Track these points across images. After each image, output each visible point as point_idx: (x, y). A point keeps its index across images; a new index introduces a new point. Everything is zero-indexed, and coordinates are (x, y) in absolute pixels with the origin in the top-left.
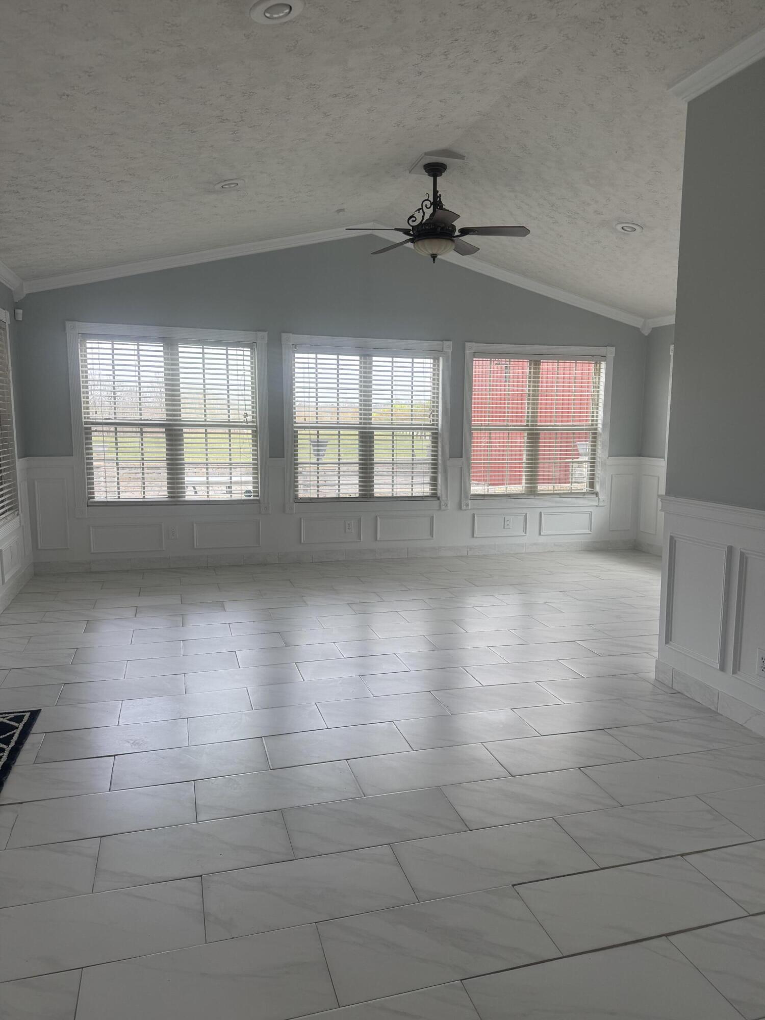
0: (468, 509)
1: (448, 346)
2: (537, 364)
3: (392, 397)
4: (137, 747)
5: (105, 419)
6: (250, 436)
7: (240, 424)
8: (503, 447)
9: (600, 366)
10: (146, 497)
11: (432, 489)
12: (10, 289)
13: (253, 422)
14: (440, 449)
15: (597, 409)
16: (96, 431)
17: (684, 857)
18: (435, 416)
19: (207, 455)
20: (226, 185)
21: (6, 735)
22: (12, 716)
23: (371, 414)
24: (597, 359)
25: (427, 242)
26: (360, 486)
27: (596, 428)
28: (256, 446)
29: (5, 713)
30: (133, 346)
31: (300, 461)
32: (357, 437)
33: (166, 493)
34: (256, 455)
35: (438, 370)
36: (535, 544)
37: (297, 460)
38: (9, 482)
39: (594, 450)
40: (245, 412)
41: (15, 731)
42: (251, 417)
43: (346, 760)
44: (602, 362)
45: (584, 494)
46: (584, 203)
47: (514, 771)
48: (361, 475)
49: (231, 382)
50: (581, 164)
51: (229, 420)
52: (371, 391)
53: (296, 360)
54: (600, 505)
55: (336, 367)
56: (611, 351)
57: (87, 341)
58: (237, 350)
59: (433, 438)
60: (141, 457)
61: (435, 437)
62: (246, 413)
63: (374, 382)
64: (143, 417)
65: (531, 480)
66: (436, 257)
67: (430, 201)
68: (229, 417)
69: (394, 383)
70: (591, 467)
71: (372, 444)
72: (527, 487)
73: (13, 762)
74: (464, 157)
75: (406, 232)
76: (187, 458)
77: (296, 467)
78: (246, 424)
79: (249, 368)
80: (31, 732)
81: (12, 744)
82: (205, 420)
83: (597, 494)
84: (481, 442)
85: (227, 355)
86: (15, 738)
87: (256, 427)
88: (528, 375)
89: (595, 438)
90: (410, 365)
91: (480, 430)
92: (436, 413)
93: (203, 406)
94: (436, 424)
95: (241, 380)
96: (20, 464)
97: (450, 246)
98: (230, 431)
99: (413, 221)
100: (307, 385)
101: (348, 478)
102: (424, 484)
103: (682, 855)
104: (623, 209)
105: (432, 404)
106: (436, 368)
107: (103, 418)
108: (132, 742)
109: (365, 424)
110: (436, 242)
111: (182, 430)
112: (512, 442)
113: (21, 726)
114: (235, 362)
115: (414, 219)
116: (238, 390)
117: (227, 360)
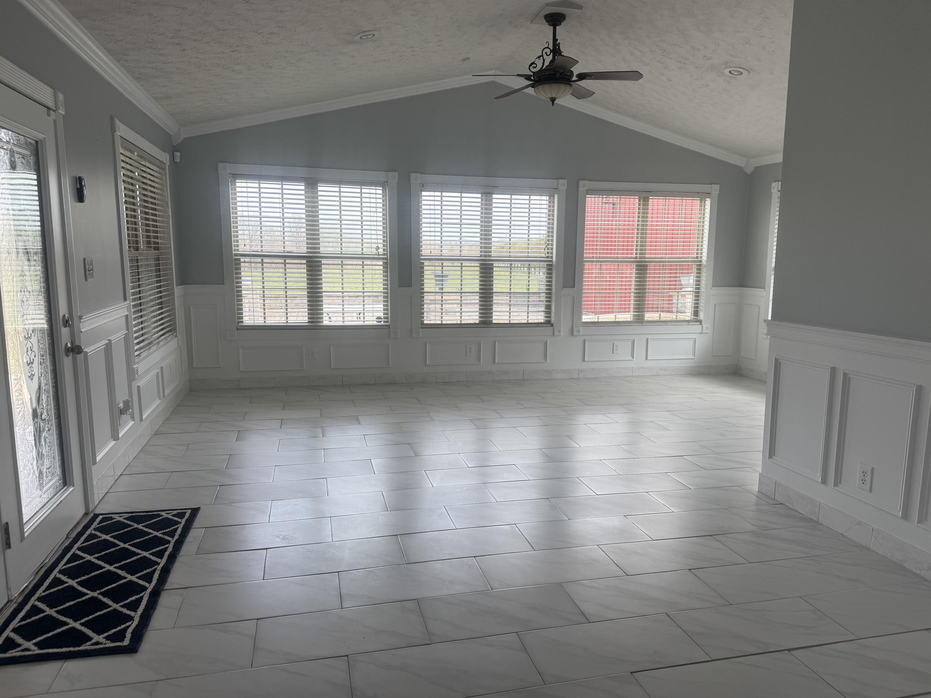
0: (580, 335)
1: (563, 184)
2: (645, 200)
3: (510, 232)
4: (286, 541)
5: (253, 251)
6: (382, 267)
7: (373, 256)
8: (614, 277)
9: (705, 203)
10: (289, 322)
11: (546, 317)
12: (169, 134)
13: (384, 254)
14: (554, 280)
15: (702, 242)
16: (245, 262)
17: (791, 652)
18: (550, 249)
19: (342, 284)
20: (363, 36)
21: (170, 529)
22: (175, 512)
23: (491, 248)
24: (703, 195)
25: (546, 87)
26: (480, 313)
27: (701, 260)
28: (387, 276)
29: (169, 510)
30: (276, 185)
31: (425, 290)
32: (478, 269)
33: (307, 318)
34: (387, 285)
35: (553, 206)
36: (642, 368)
37: (423, 289)
38: (167, 307)
39: (699, 281)
40: (377, 245)
41: (178, 526)
42: (382, 250)
43: (474, 557)
44: (707, 199)
45: (688, 321)
46: (694, 48)
47: (630, 571)
48: (481, 303)
49: (364, 218)
50: (693, 11)
51: (362, 253)
52: (491, 226)
53: (423, 198)
54: (704, 332)
55: (459, 204)
56: (715, 189)
57: (237, 181)
58: (370, 189)
59: (548, 269)
60: (285, 285)
61: (550, 268)
62: (378, 247)
63: (494, 218)
64: (287, 249)
65: (639, 308)
66: (555, 100)
67: (550, 49)
68: (362, 249)
69: (513, 218)
70: (696, 296)
71: (492, 275)
72: (635, 315)
73: (178, 552)
74: (582, 7)
75: (528, 77)
76: (325, 287)
77: (422, 295)
78: (378, 256)
79: (381, 205)
80: (193, 527)
81: (176, 537)
82: (341, 252)
83: (700, 322)
84: (592, 273)
85: (361, 193)
86: (179, 531)
87: (386, 259)
88: (637, 210)
89: (700, 269)
90: (527, 202)
91: (592, 262)
92: (550, 247)
93: (339, 240)
94: (551, 256)
95: (374, 216)
96: (178, 291)
97: (569, 90)
98: (363, 262)
99: (534, 68)
100: (432, 221)
101: (469, 306)
102: (538, 312)
103: (789, 650)
104: (731, 54)
105: (547, 238)
106: (552, 204)
107: (251, 250)
108: (281, 537)
109: (485, 256)
110: (555, 86)
111: (321, 262)
112: (622, 273)
113: (183, 521)
114: (368, 200)
115: (535, 65)
116: (371, 225)
117: (361, 198)
